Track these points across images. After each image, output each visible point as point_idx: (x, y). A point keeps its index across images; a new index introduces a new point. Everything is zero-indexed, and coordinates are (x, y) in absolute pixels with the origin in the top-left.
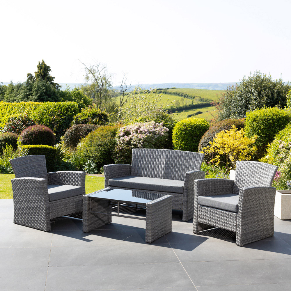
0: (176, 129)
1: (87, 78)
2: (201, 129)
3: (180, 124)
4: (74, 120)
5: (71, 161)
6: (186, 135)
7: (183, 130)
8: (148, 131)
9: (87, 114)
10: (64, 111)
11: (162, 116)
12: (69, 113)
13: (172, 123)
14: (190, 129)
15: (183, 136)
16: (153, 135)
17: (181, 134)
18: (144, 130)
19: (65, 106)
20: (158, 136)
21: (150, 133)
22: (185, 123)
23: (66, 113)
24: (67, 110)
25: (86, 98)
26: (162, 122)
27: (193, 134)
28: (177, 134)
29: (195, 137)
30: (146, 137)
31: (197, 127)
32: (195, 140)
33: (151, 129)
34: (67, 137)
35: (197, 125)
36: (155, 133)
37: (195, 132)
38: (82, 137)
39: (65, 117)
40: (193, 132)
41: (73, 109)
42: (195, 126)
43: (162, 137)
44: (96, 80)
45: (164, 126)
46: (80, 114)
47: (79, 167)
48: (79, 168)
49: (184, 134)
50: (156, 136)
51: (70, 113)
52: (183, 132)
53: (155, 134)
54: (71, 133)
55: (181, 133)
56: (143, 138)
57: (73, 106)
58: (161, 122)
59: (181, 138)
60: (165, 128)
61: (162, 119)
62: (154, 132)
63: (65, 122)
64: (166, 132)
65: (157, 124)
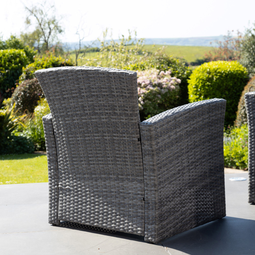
0: (196, 79)
1: (28, 22)
2: (234, 78)
3: (200, 71)
4: (24, 75)
5: (27, 134)
6: (211, 88)
7: (207, 80)
8: (151, 84)
9: (43, 64)
10: (5, 63)
11: (167, 61)
12: (13, 65)
13: (184, 72)
14: (218, 77)
15: (207, 89)
16: (159, 88)
17: (204, 86)
18: (144, 82)
19: (6, 56)
20: (167, 91)
21: (154, 86)
22: (210, 69)
23: (9, 66)
24: (10, 61)
25: (27, 49)
26: (170, 70)
27: (223, 85)
28: (197, 87)
29: (226, 89)
30: (148, 93)
31: (228, 74)
32: (225, 94)
33: (155, 79)
34: (17, 98)
35: (228, 72)
36: (162, 86)
37: (226, 81)
38: (42, 98)
39: (7, 71)
40: (222, 82)
41: (18, 60)
42: (225, 73)
43: (171, 93)
44: (40, 25)
45: (172, 75)
46: (33, 65)
47: (39, 143)
48: (39, 145)
49: (208, 86)
50: (163, 90)
51: (15, 65)
52: (208, 83)
53: (162, 88)
54: (24, 91)
55: (204, 84)
56: (143, 93)
57: (18, 54)
58: (167, 70)
59: (204, 92)
60: (174, 78)
61: (168, 66)
62: (160, 85)
63: (8, 80)
64: (177, 85)
65: (162, 72)
